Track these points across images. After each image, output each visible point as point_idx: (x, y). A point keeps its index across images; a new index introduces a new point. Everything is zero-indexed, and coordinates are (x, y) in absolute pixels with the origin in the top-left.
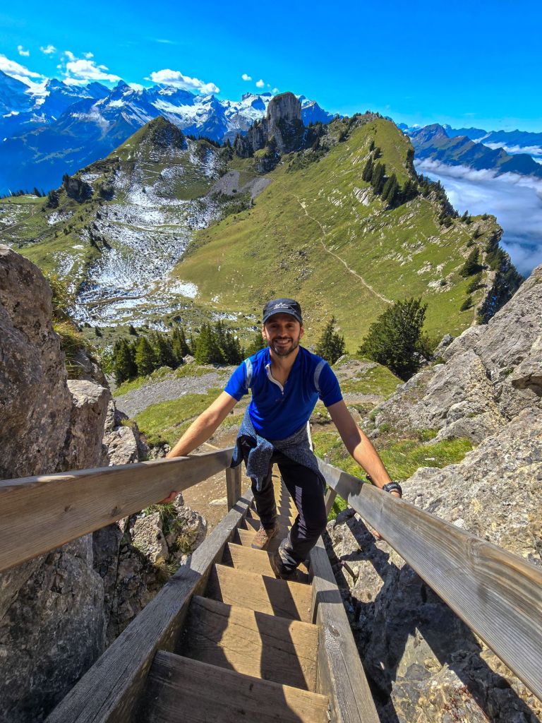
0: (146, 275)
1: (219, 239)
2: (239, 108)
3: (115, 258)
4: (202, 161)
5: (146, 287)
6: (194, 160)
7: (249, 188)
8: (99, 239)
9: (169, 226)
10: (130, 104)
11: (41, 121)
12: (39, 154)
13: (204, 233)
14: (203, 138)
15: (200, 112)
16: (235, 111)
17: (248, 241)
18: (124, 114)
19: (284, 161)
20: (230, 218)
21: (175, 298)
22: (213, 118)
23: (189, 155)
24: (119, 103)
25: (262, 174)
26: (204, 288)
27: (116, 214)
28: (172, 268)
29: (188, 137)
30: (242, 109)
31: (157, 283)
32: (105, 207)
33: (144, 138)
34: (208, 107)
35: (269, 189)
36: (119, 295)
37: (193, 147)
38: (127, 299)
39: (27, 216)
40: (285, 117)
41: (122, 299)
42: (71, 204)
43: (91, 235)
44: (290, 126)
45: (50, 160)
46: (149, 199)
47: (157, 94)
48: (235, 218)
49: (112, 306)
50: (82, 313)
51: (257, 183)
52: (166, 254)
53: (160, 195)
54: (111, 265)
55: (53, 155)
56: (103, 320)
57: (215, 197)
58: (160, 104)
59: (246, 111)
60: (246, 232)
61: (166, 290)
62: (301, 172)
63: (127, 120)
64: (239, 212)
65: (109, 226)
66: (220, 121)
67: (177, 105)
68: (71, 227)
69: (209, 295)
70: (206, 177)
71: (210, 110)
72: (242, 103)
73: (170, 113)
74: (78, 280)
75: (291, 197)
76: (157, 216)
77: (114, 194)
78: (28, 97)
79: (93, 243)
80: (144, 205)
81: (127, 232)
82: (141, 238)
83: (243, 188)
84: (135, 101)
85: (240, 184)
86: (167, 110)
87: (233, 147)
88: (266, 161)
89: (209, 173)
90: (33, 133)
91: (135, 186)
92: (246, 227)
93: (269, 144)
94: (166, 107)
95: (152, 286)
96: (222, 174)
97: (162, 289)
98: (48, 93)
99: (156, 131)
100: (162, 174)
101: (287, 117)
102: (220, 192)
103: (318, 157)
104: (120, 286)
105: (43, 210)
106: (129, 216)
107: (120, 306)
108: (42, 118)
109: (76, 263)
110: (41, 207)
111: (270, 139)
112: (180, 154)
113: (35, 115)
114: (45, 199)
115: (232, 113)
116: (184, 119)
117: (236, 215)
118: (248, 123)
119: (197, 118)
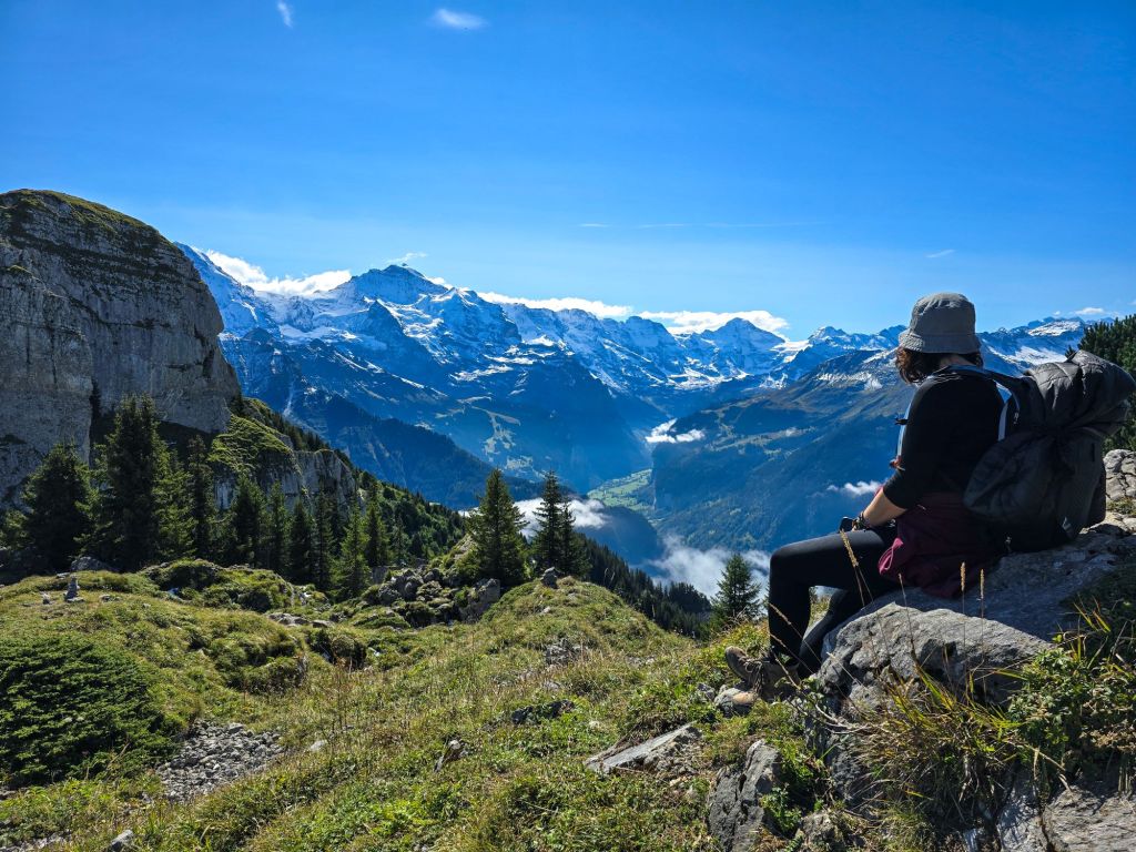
12: (731, 436)
45: (741, 447)
55: (751, 439)
78: (775, 353)
98: (807, 347)
108: (779, 383)
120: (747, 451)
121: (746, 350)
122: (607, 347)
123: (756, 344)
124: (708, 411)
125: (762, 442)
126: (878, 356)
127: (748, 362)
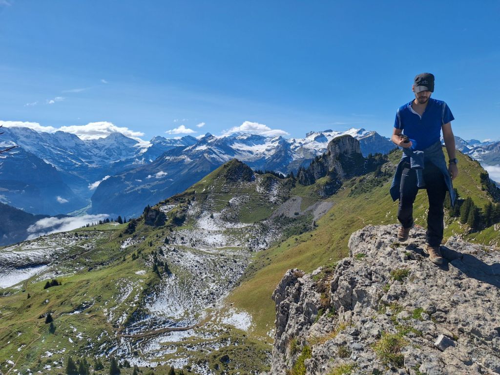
0: (199, 301)
1: (279, 261)
2: (303, 143)
3: (173, 283)
4: (267, 190)
5: (196, 317)
6: (259, 189)
7: (311, 211)
8: (162, 264)
9: (230, 248)
10: (212, 148)
11: (139, 163)
12: (131, 186)
13: (264, 254)
14: (268, 172)
15: (269, 148)
16: (300, 145)
17: (311, 264)
18: (206, 155)
19: (346, 186)
20: (291, 240)
21: (225, 330)
22: (280, 151)
23: (255, 187)
24: (204, 147)
25: (324, 198)
26: (259, 318)
27: (182, 239)
28: (227, 293)
29: (256, 172)
30: (306, 143)
31: (209, 311)
32: (174, 232)
33: (218, 175)
34: (276, 144)
35: (332, 211)
36: (167, 326)
37: (260, 180)
38: (174, 330)
39: (104, 242)
40: (344, 152)
41: (169, 330)
42: (146, 230)
43: (156, 260)
44: (350, 159)
45: (138, 190)
46: (215, 223)
47: (235, 139)
48: (297, 239)
49: (158, 340)
50: (126, 347)
51: (320, 207)
52: (223, 278)
53: (225, 219)
54: (167, 291)
55: (142, 186)
56: (145, 357)
57: (277, 220)
58: (235, 146)
59: (310, 144)
60: (309, 254)
61: (218, 320)
62: (364, 195)
63: (207, 158)
64: (301, 233)
65: (174, 250)
66: (286, 153)
67: (250, 145)
68: (139, 253)
69: (264, 327)
70: (269, 202)
71: (278, 146)
72: (306, 139)
73: (244, 151)
74: (132, 308)
75: (355, 219)
76: (220, 239)
77: (185, 219)
78: (135, 148)
79: (155, 268)
80: (210, 229)
81: (189, 255)
82: (201, 261)
83: (305, 211)
84: (216, 145)
85: (302, 208)
86: (241, 149)
87: (296, 178)
88: (328, 187)
89: (272, 199)
90: (131, 172)
91: (205, 212)
92: (308, 249)
93: (329, 174)
94: (241, 147)
95: (203, 315)
96: (285, 199)
97: (213, 319)
98: (151, 145)
99: (229, 170)
100: (230, 201)
101: (346, 152)
102: (283, 215)
103: (380, 182)
104: (171, 315)
105: (121, 236)
106: (194, 239)
107: (165, 339)
108: (142, 162)
109: (135, 290)
110: (119, 233)
111: (331, 170)
112: (248, 185)
113: (137, 160)
114: (125, 226)
115: (297, 147)
116: (255, 154)
117: (297, 237)
118: (311, 153)
119: (266, 153)
120: (142, 191)
121: (122, 147)
122: (46, 147)
123: (126, 144)
124: (116, 176)
125: (148, 187)
126: (188, 149)
127: (124, 153)
